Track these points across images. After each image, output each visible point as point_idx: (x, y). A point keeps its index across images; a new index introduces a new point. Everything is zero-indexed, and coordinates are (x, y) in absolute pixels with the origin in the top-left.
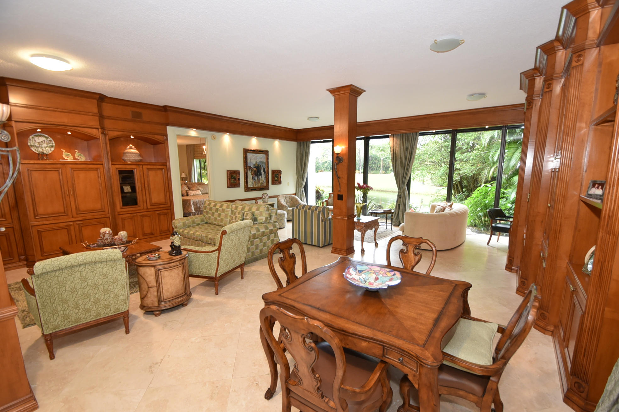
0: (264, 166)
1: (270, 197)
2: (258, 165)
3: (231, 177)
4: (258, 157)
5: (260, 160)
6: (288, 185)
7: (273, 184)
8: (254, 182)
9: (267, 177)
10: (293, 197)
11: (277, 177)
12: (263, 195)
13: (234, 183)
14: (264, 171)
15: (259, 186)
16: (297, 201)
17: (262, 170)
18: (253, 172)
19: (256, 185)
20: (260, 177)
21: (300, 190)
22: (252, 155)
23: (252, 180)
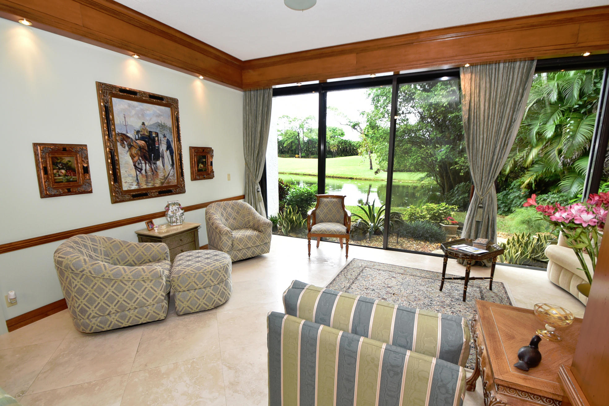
0: (168, 137)
1: (187, 209)
2: (150, 132)
3: (54, 164)
4: (148, 112)
5: (154, 120)
6: (229, 179)
7: (194, 178)
8: (140, 176)
9: (178, 164)
10: (242, 206)
11: (203, 163)
12: (168, 206)
13: (68, 181)
14: (169, 147)
15: (157, 185)
16: (250, 213)
17: (163, 147)
18: (134, 151)
19: (147, 182)
20: (159, 163)
21: (254, 188)
22: (129, 106)
23: (133, 172)
